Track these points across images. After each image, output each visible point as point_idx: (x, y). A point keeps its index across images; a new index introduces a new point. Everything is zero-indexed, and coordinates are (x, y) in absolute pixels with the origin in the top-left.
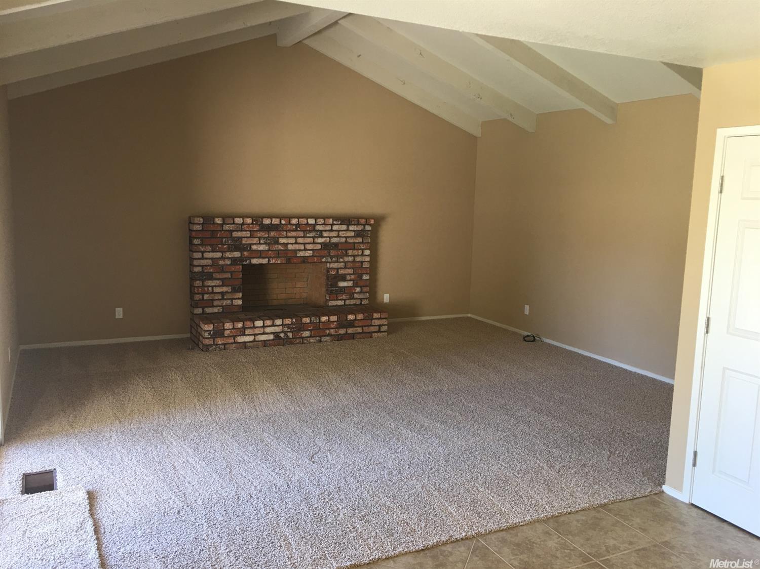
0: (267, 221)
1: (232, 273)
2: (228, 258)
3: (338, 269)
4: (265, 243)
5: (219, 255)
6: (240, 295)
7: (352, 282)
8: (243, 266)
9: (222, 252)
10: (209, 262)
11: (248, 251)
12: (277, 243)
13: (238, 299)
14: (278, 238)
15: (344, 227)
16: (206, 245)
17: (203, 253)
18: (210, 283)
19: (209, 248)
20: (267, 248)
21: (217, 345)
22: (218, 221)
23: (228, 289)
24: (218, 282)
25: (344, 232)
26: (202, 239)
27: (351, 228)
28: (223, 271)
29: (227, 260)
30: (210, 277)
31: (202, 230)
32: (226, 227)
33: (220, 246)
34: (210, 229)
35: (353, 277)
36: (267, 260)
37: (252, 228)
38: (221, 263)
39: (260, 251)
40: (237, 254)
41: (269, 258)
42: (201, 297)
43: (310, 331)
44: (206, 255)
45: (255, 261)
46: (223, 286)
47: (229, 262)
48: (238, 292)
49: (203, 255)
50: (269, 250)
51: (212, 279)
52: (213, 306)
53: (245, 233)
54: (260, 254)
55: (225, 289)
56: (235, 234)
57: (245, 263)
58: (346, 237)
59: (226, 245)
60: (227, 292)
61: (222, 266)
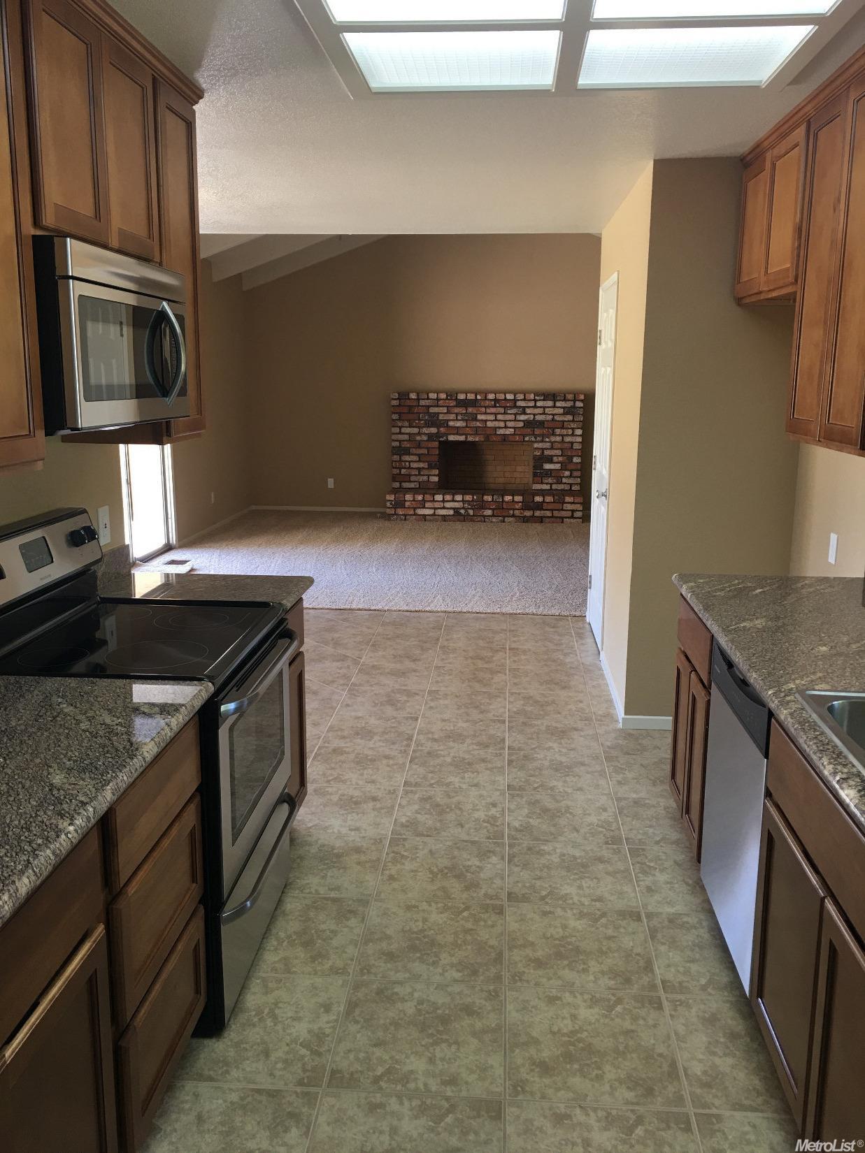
0: (461, 397)
1: (428, 449)
2: (425, 434)
3: (543, 449)
4: (462, 420)
5: (416, 430)
6: (437, 472)
7: (560, 465)
8: (440, 442)
9: (419, 427)
10: (406, 437)
11: (445, 427)
12: (476, 419)
13: (435, 475)
14: (476, 414)
15: (550, 403)
16: (403, 420)
17: (400, 427)
18: (407, 458)
19: (407, 424)
20: (464, 424)
21: (398, 515)
22: (413, 396)
23: (425, 465)
24: (416, 458)
25: (551, 409)
26: (400, 414)
27: (558, 404)
28: (419, 447)
29: (423, 436)
30: (407, 452)
31: (400, 405)
32: (422, 403)
33: (417, 421)
34: (406, 404)
35: (561, 459)
36: (464, 437)
37: (448, 403)
38: (418, 438)
39: (458, 427)
40: (434, 430)
41: (466, 435)
42: (398, 471)
43: (493, 510)
44: (403, 430)
45: (451, 438)
46: (420, 461)
47: (425, 438)
48: (434, 469)
49: (400, 430)
50: (467, 427)
51: (409, 454)
52: (410, 481)
53: (441, 408)
54: (457, 431)
55: (421, 465)
56: (432, 410)
57: (441, 439)
58: (553, 415)
59: (423, 420)
60: (423, 468)
61: (420, 441)
